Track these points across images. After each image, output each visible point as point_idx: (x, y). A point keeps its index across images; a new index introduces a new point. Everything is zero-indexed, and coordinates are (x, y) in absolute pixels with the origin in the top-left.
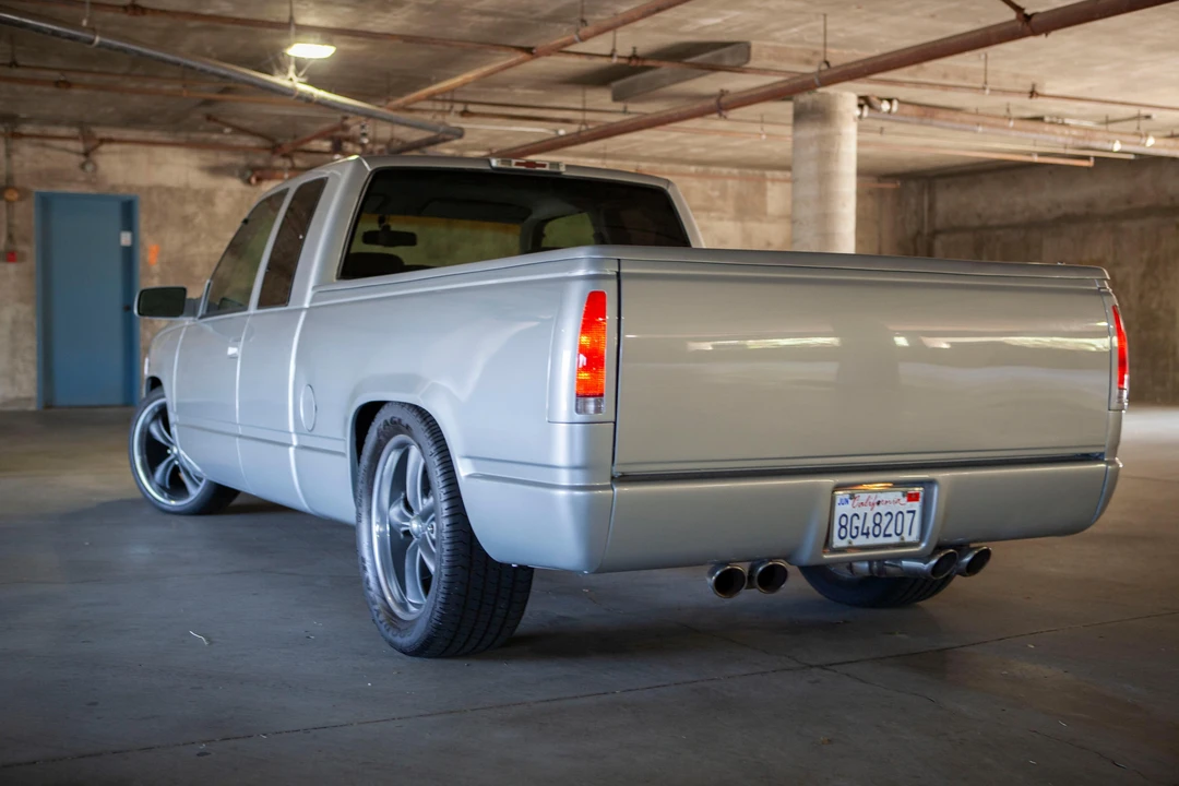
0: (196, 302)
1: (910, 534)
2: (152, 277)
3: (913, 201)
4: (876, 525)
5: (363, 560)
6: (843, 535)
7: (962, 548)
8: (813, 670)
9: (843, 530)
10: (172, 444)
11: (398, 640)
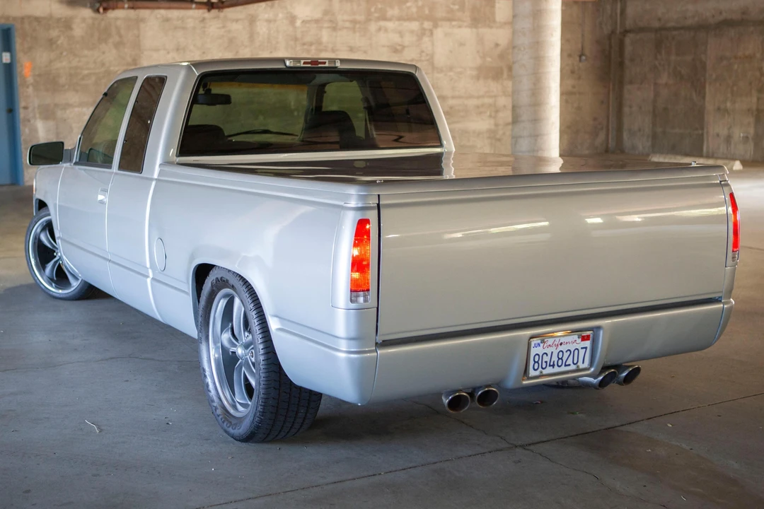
0: (71, 152)
1: (583, 363)
2: (28, 87)
3: (608, 7)
4: (559, 359)
5: (204, 370)
6: (536, 368)
7: (619, 367)
8: (517, 450)
9: (536, 365)
10: (57, 249)
11: (230, 430)
